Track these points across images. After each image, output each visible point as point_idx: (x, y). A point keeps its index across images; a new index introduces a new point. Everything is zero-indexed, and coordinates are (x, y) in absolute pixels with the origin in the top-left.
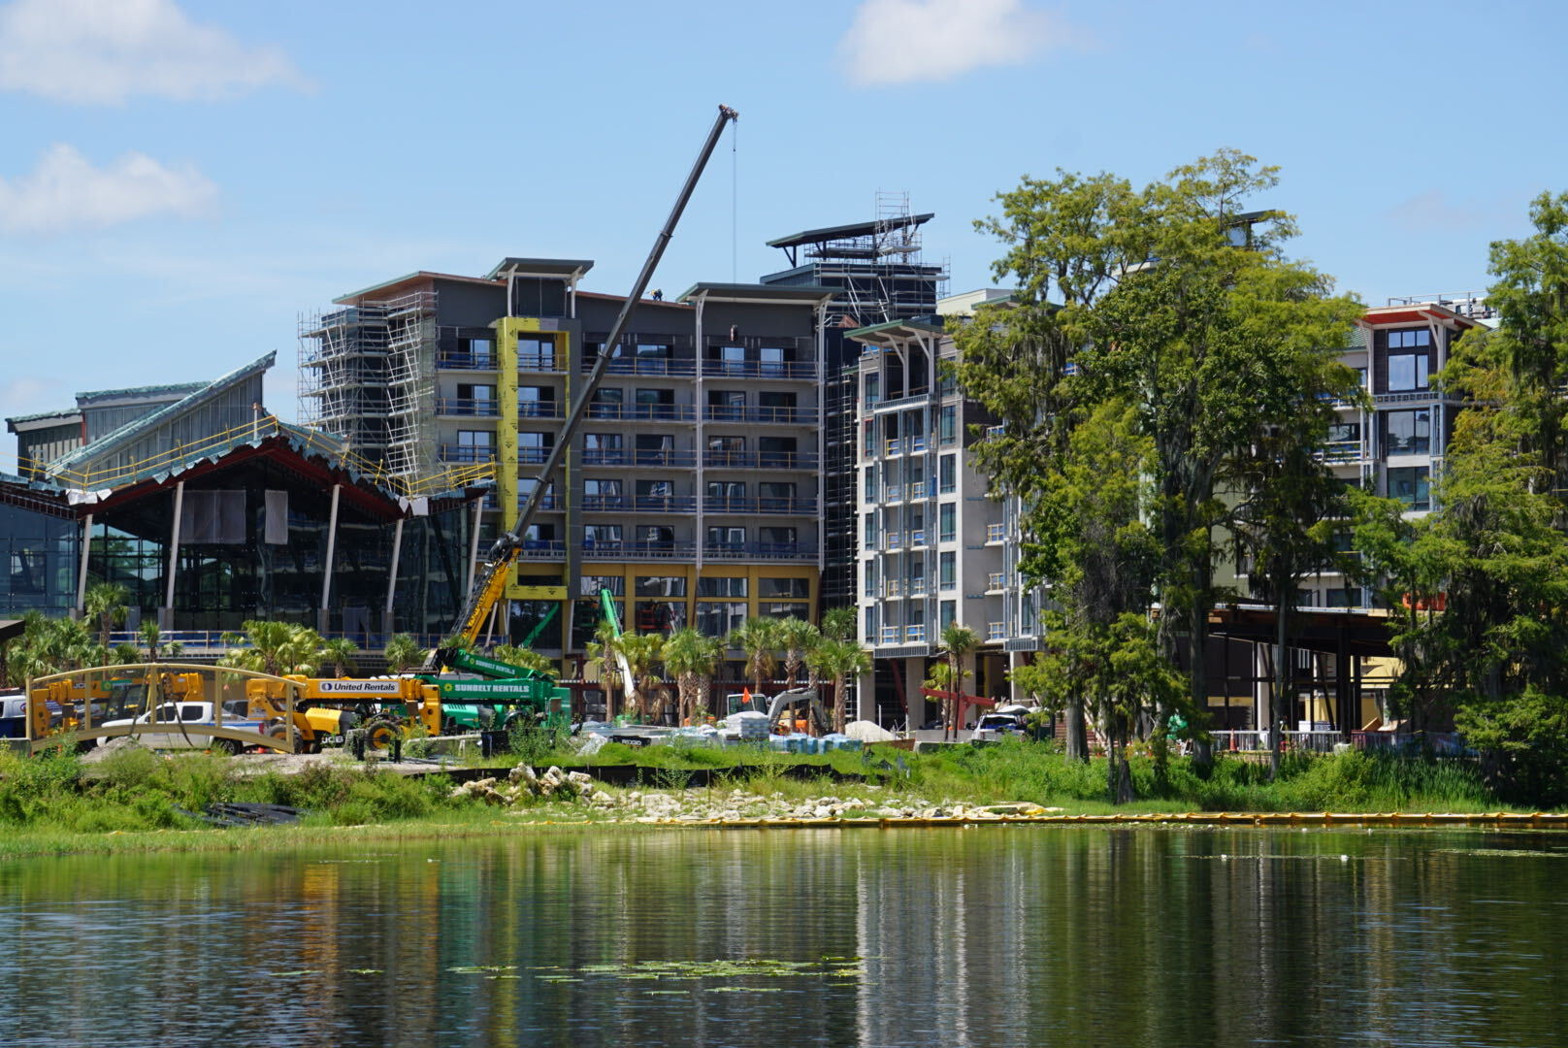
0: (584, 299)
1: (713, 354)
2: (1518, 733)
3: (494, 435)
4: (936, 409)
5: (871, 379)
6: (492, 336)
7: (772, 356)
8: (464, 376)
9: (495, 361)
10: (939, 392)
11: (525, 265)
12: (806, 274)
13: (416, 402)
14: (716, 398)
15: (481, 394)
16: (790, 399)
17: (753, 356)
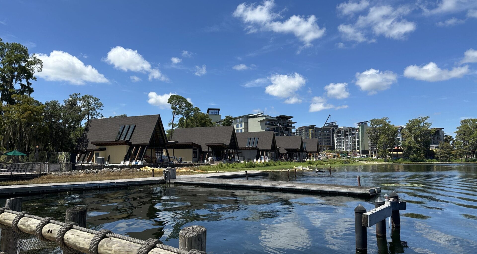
0: (315, 128)
1: (324, 131)
2: (414, 157)
3: (309, 137)
4: (342, 135)
5: (336, 133)
6: (309, 130)
7: (328, 131)
8: (307, 133)
9: (309, 132)
10: (342, 134)
11: (311, 125)
12: (329, 126)
13: (304, 135)
14: (324, 134)
15: (308, 134)
16: (329, 134)
17: (326, 131)
